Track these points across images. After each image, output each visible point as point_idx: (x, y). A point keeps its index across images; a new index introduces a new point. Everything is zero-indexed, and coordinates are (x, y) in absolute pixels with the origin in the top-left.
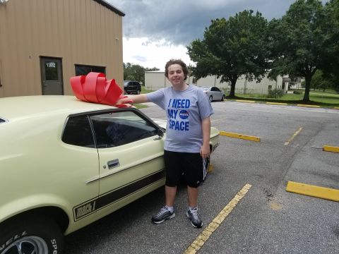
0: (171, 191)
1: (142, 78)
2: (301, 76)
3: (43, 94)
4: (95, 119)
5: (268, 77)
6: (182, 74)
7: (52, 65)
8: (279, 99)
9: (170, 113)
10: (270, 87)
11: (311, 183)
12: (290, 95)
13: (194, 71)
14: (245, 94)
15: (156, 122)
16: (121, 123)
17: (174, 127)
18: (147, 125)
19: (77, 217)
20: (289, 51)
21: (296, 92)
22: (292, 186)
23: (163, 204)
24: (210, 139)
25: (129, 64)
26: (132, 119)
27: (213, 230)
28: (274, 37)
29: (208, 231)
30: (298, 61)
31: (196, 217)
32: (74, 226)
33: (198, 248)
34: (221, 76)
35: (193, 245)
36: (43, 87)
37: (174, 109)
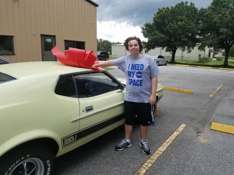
0: (129, 128)
1: (110, 49)
2: (222, 48)
3: (43, 60)
4: (77, 78)
5: (199, 49)
6: (138, 47)
7: (49, 40)
8: (206, 64)
9: (130, 74)
10: (200, 55)
11: (229, 124)
12: (214, 61)
13: (146, 45)
14: (182, 60)
15: (119, 80)
16: (95, 80)
17: (132, 84)
18: (113, 82)
19: (64, 145)
20: (213, 30)
21: (218, 59)
22: (215, 126)
23: (124, 137)
24: (157, 92)
25: (101, 39)
26: (102, 78)
27: (158, 156)
28: (203, 20)
29: (155, 157)
30: (220, 37)
31: (146, 147)
32: (62, 151)
33: (147, 168)
34: (166, 48)
35: (144, 166)
36: (43, 55)
37: (132, 71)
